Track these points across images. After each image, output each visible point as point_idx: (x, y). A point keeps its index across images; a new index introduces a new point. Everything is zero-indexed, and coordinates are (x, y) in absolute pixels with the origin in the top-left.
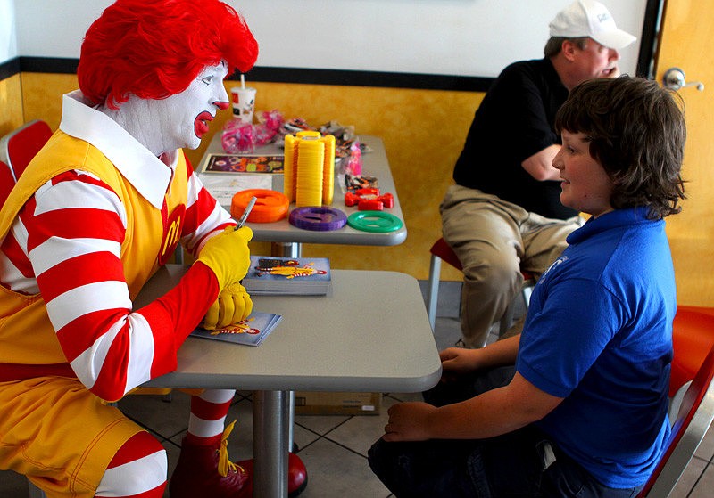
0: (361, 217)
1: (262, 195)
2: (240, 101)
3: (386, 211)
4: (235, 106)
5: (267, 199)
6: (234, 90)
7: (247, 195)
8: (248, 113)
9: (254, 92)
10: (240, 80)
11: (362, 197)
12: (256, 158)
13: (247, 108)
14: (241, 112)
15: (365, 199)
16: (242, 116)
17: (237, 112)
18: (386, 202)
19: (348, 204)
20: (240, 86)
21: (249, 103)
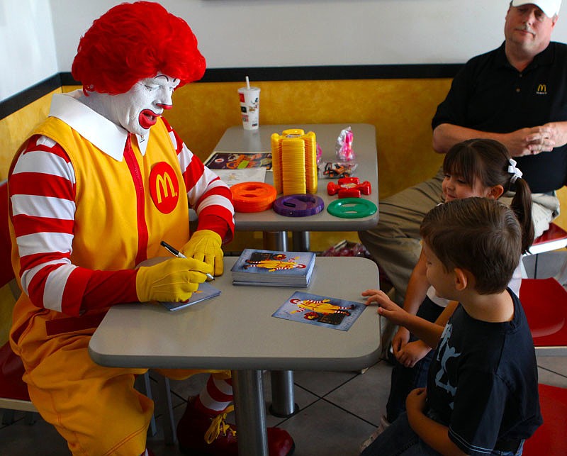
0: (340, 204)
1: (253, 187)
2: (246, 100)
3: (363, 197)
4: (242, 104)
5: (258, 190)
6: (240, 91)
7: (241, 188)
8: (254, 110)
9: (258, 91)
10: (245, 81)
11: (342, 186)
12: (253, 154)
13: (253, 106)
14: (248, 109)
15: (345, 189)
16: (248, 113)
17: (244, 110)
18: (364, 189)
19: (330, 193)
20: (246, 86)
21: (254, 102)
